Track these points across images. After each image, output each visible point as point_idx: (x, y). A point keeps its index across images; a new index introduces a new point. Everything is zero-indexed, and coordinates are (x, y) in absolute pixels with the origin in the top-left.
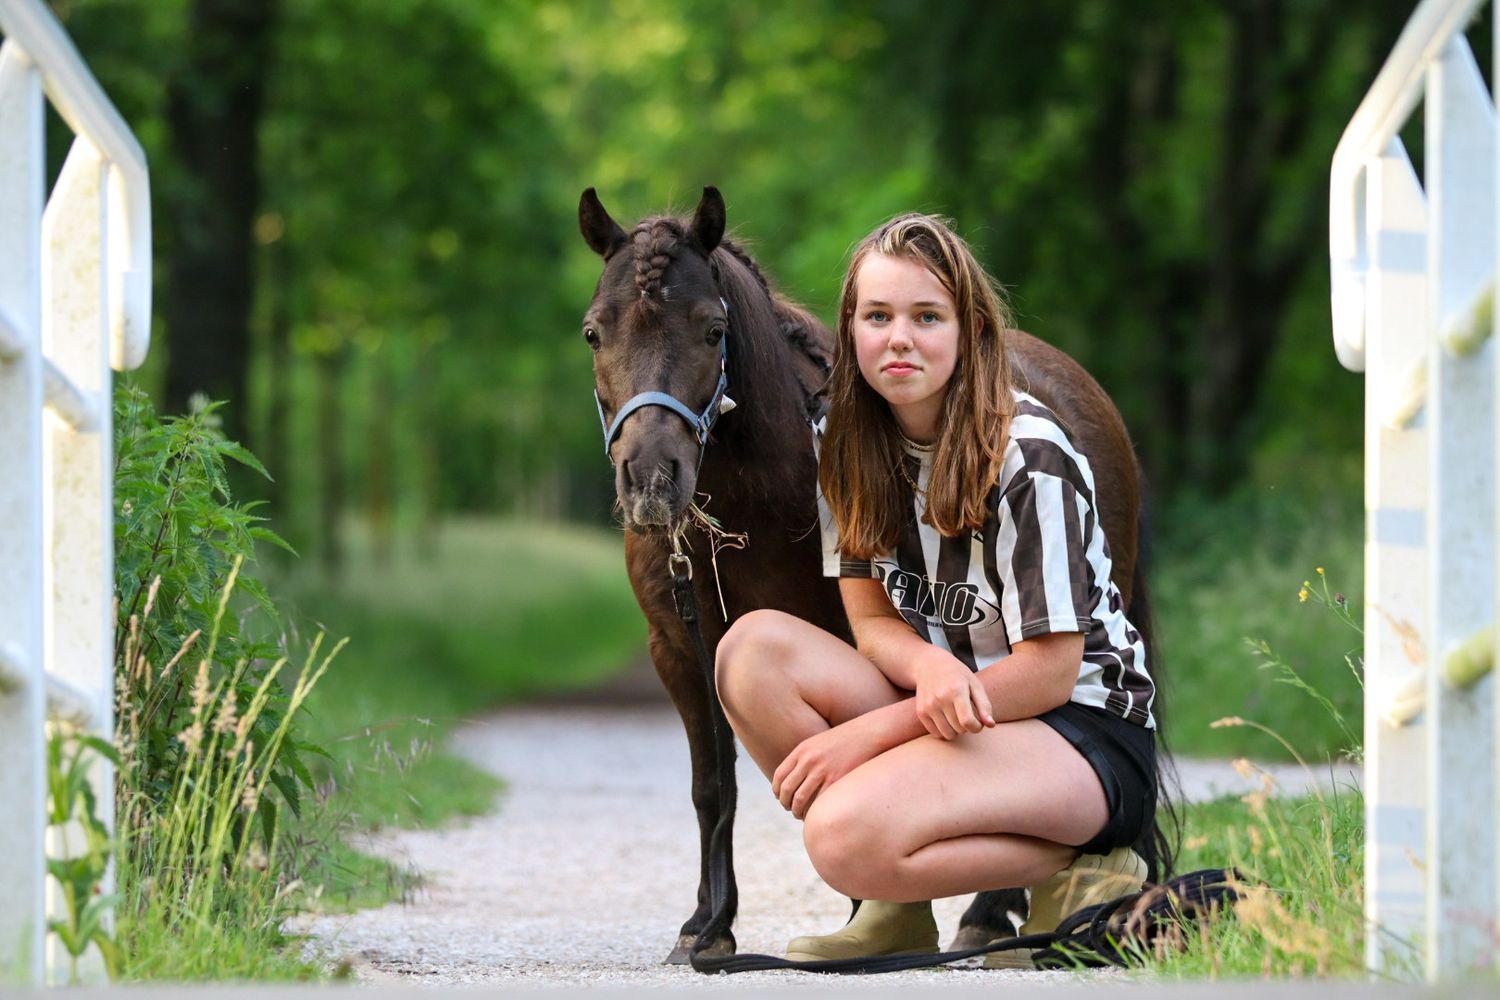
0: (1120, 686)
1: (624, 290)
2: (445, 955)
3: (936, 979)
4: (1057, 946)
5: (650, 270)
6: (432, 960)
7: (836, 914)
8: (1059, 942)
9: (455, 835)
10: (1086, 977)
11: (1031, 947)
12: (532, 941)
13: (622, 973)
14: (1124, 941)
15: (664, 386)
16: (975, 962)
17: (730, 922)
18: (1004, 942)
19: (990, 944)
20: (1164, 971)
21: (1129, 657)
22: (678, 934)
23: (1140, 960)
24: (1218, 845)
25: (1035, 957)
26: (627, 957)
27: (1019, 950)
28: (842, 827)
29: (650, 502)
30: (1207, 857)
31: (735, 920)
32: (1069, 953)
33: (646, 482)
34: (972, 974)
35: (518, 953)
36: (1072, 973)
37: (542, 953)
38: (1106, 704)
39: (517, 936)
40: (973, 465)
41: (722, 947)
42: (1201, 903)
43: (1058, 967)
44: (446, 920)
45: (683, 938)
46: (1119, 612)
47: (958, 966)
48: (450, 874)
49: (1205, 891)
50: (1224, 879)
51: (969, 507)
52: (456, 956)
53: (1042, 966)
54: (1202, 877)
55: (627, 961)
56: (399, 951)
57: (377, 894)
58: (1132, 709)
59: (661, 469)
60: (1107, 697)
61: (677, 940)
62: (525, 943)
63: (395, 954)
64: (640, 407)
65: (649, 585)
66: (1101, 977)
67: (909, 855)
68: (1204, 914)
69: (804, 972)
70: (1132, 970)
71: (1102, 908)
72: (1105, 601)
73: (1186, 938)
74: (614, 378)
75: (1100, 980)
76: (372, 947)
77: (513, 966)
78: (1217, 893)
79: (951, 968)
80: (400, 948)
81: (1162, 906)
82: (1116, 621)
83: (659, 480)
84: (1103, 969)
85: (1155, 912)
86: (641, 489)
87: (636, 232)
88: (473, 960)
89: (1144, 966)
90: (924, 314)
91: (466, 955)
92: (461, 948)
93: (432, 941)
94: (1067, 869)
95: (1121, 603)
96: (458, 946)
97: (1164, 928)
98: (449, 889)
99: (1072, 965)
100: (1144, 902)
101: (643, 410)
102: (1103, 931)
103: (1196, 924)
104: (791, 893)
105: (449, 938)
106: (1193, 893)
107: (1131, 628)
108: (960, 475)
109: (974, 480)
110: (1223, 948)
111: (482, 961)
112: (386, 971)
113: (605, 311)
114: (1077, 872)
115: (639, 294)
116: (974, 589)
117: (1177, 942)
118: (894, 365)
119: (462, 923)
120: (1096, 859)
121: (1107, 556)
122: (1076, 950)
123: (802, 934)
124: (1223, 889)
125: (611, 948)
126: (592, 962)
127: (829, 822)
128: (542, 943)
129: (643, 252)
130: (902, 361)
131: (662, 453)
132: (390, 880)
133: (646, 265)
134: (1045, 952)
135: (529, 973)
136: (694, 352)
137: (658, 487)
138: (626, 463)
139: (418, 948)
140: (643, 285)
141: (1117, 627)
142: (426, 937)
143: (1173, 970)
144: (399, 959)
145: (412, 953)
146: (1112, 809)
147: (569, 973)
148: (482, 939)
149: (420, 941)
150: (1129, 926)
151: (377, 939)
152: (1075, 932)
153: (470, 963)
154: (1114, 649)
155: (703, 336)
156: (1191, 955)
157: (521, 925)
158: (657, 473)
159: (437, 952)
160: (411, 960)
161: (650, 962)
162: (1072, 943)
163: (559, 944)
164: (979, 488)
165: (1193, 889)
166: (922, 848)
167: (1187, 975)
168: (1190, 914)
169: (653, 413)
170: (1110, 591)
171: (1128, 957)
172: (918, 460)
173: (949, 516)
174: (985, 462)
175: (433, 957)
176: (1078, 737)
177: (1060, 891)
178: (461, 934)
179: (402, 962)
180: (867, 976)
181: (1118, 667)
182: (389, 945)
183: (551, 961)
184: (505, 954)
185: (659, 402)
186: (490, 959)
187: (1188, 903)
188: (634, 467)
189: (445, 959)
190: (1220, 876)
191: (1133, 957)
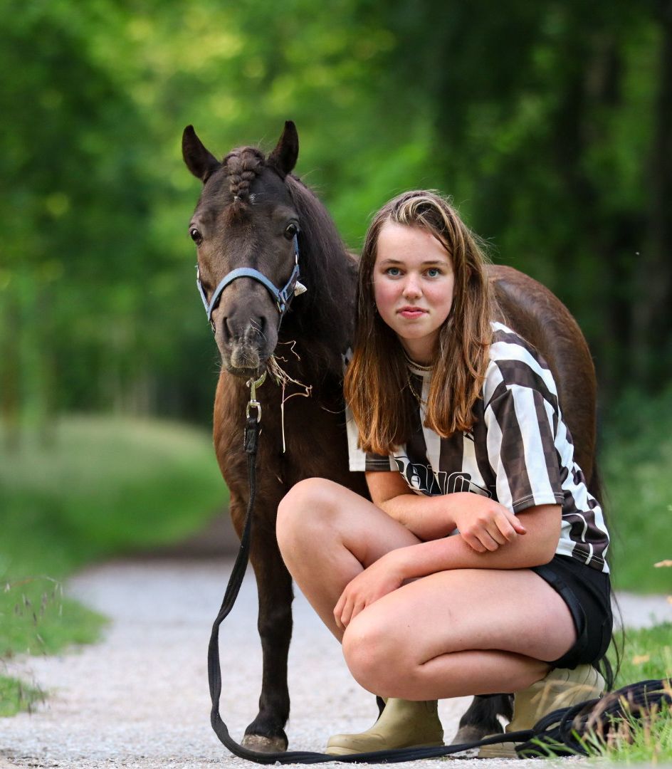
0: (583, 540)
1: (221, 198)
2: (64, 752)
3: (442, 766)
4: (536, 741)
5: (240, 181)
6: (55, 756)
7: (365, 717)
8: (536, 737)
9: (71, 659)
10: (557, 764)
11: (514, 741)
12: (131, 740)
13: (201, 764)
14: (586, 736)
15: (254, 264)
16: (472, 753)
17: (284, 723)
18: (492, 738)
19: (483, 739)
20: (617, 759)
21: (591, 518)
22: (243, 734)
23: (599, 750)
24: (656, 661)
25: (518, 749)
26: (204, 752)
27: (505, 744)
28: (374, 640)
29: (244, 349)
30: (649, 670)
31: (287, 722)
32: (544, 745)
33: (240, 334)
34: (469, 762)
35: (120, 750)
36: (546, 760)
37: (138, 750)
38: (573, 553)
39: (119, 737)
40: (462, 382)
41: (277, 744)
42: (644, 706)
43: (536, 756)
44: (64, 725)
45: (247, 737)
46: (582, 485)
47: (458, 756)
48: (68, 690)
49: (648, 697)
50: (662, 688)
51: (460, 415)
52: (74, 752)
53: (523, 756)
54: (645, 686)
55: (204, 755)
56: (29, 749)
57: (12, 706)
58: (593, 558)
59: (252, 323)
60: (573, 548)
61: (242, 738)
62: (125, 742)
63: (25, 752)
64: (236, 278)
65: (230, 457)
66: (569, 763)
67: (423, 663)
68: (647, 715)
69: (340, 763)
70: (593, 757)
71: (571, 710)
72: (571, 476)
73: (634, 733)
74: (213, 263)
75: (568, 766)
76: (8, 747)
77: (116, 760)
78: (656, 699)
79: (454, 758)
80: (29, 747)
81: (615, 708)
82: (581, 490)
83: (251, 332)
84: (570, 757)
85: (609, 713)
86: (237, 338)
87: (229, 157)
88: (86, 756)
89: (601, 755)
90: (430, 270)
91: (81, 752)
92: (77, 746)
93: (54, 741)
94: (542, 680)
95: (583, 477)
96: (74, 745)
97: (617, 726)
98: (65, 701)
99: (546, 754)
100: (600, 707)
101: (238, 281)
102: (569, 729)
103: (641, 722)
104: (330, 701)
105: (67, 739)
106: (639, 699)
107: (591, 497)
108: (453, 391)
109: (463, 394)
110: (662, 740)
111: (92, 756)
112: (19, 764)
113: (206, 214)
114: (549, 684)
115: (232, 200)
116: (467, 476)
117: (626, 736)
118: (407, 310)
119: (77, 727)
120: (565, 672)
121: (570, 442)
122: (549, 743)
123: (338, 732)
124: (661, 695)
125: (191, 745)
126: (177, 756)
127: (363, 636)
128: (139, 742)
129: (235, 169)
130: (414, 306)
131: (253, 311)
132: (20, 695)
133: (238, 178)
134: (526, 745)
135: (129, 765)
136: (276, 242)
137: (250, 337)
138: (225, 319)
139: (43, 746)
140: (235, 192)
141: (581, 496)
142: (49, 739)
143: (623, 758)
144: (29, 755)
145: (39, 751)
146: (579, 632)
147: (160, 765)
148: (93, 739)
149: (45, 741)
150: (589, 724)
151: (12, 741)
152: (549, 729)
153: (83, 758)
154: (579, 511)
155: (282, 230)
156: (638, 746)
157: (123, 728)
158: (249, 326)
159: (58, 750)
160: (38, 756)
161: (222, 755)
162: (546, 738)
163: (152, 742)
164: (467, 400)
165: (638, 696)
166: (433, 658)
167: (634, 761)
168: (637, 715)
169: (246, 283)
170: (574, 468)
171: (590, 748)
172: (421, 378)
173: (445, 422)
174: (471, 380)
175: (55, 754)
176: (553, 578)
177: (536, 697)
178: (76, 736)
179: (31, 758)
180: (388, 764)
181: (582, 524)
182: (20, 745)
183: (146, 756)
184: (110, 751)
185: (251, 275)
186: (99, 755)
187: (635, 706)
188: (232, 323)
189: (65, 755)
190: (659, 685)
191: (593, 748)
